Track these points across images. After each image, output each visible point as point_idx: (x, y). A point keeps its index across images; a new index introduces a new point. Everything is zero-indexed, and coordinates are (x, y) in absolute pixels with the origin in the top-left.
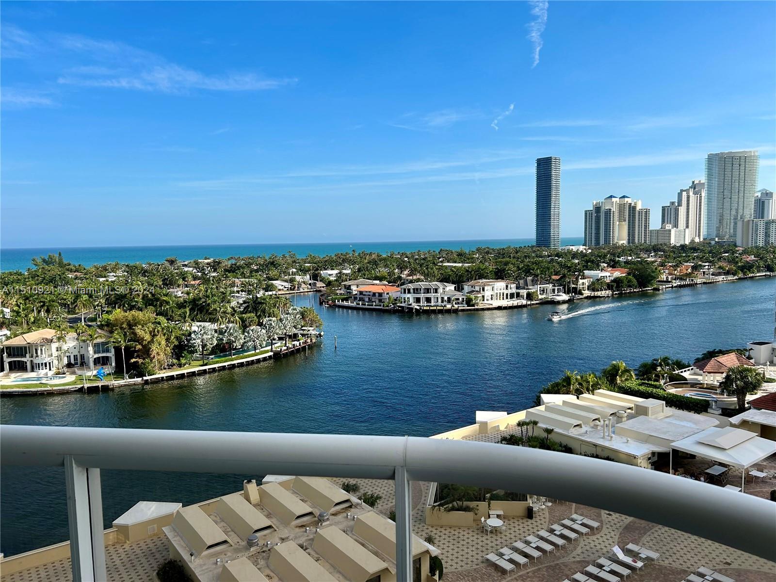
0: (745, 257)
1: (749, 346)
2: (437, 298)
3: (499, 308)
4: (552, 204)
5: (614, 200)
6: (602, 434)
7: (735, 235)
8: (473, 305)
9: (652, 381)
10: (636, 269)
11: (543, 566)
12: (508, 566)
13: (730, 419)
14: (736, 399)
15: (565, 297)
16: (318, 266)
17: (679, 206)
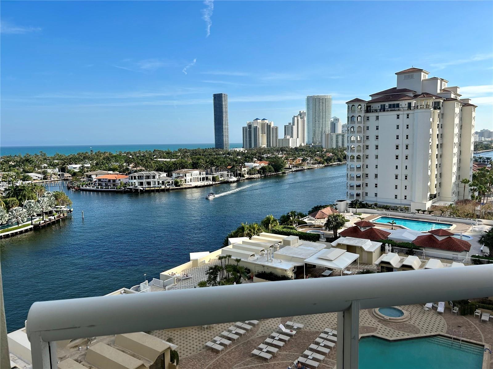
0: (327, 154)
1: (335, 203)
2: (155, 182)
3: (196, 187)
4: (224, 122)
5: (258, 121)
6: (267, 259)
7: (321, 142)
8: (179, 186)
9: (289, 225)
10: (273, 162)
11: (240, 343)
12: (220, 348)
13: (331, 244)
14: (333, 232)
15: (234, 179)
16: (65, 162)
17: (293, 125)
